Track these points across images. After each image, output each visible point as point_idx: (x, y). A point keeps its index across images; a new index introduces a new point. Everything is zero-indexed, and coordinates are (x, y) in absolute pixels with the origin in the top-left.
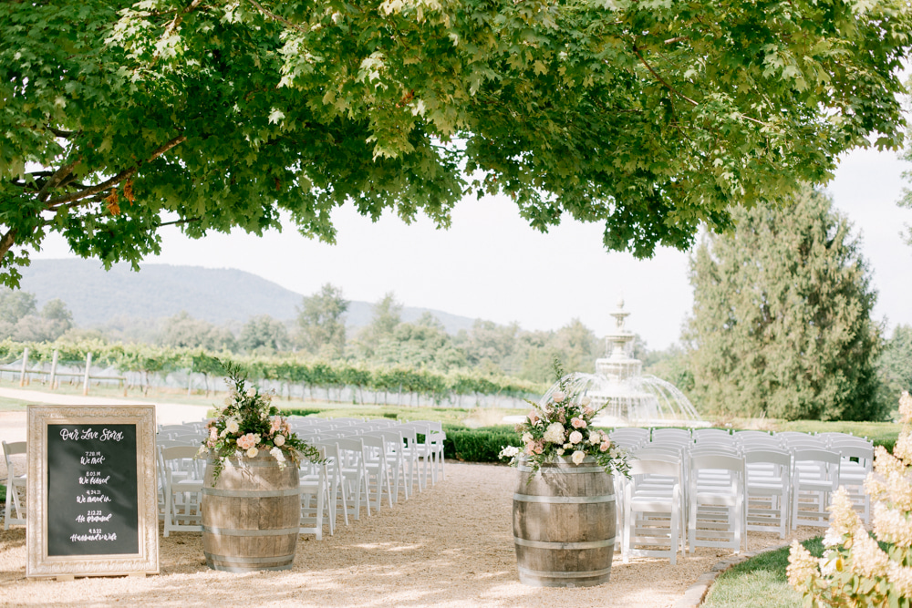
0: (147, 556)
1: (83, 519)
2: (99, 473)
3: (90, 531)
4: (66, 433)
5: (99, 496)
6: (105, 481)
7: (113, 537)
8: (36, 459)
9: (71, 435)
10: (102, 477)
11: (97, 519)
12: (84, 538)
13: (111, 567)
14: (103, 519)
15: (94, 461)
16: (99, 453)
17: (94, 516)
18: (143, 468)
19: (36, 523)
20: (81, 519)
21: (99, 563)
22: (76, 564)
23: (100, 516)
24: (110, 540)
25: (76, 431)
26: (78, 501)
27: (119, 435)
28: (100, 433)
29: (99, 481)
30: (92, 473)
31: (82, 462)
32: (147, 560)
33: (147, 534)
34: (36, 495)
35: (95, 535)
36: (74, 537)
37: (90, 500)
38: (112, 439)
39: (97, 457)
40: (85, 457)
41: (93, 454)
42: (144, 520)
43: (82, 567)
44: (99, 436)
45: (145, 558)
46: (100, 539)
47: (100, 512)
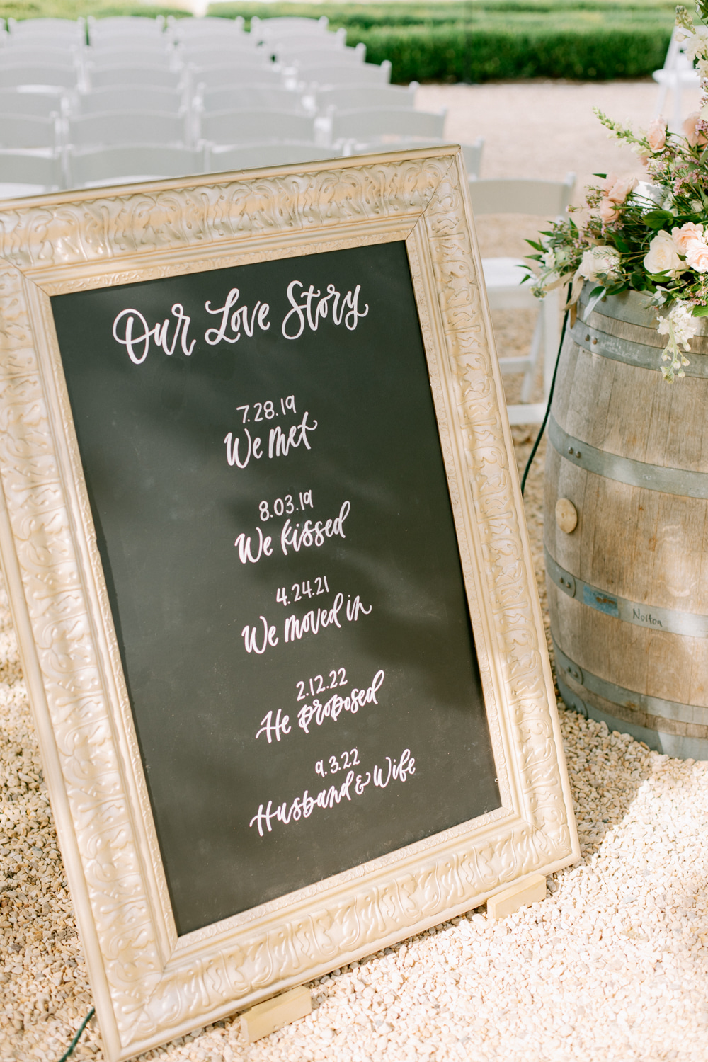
0: (534, 807)
1: (283, 725)
2: (307, 498)
3: (319, 768)
4: (138, 331)
5: (323, 602)
6: (337, 526)
7: (403, 768)
8: (34, 486)
9: (160, 334)
10: (322, 512)
11: (333, 708)
12: (304, 806)
13: (425, 895)
14: (358, 700)
15: (280, 442)
16: (290, 403)
17: (324, 698)
18: (464, 434)
19: (98, 804)
20: (274, 726)
21: (380, 897)
22: (294, 933)
23: (344, 692)
24: (395, 783)
25: (178, 309)
26: (251, 645)
27: (352, 300)
28: (279, 307)
29: (310, 535)
30: (283, 505)
31: (233, 459)
32: (538, 826)
33: (520, 719)
34: (70, 672)
35: (338, 780)
36: (262, 818)
37: (295, 628)
38: (326, 323)
39: (286, 422)
40: (238, 433)
41: (267, 409)
42: (502, 665)
43: (321, 939)
44: (274, 318)
45: (527, 818)
46: (360, 789)
47: (339, 675)
